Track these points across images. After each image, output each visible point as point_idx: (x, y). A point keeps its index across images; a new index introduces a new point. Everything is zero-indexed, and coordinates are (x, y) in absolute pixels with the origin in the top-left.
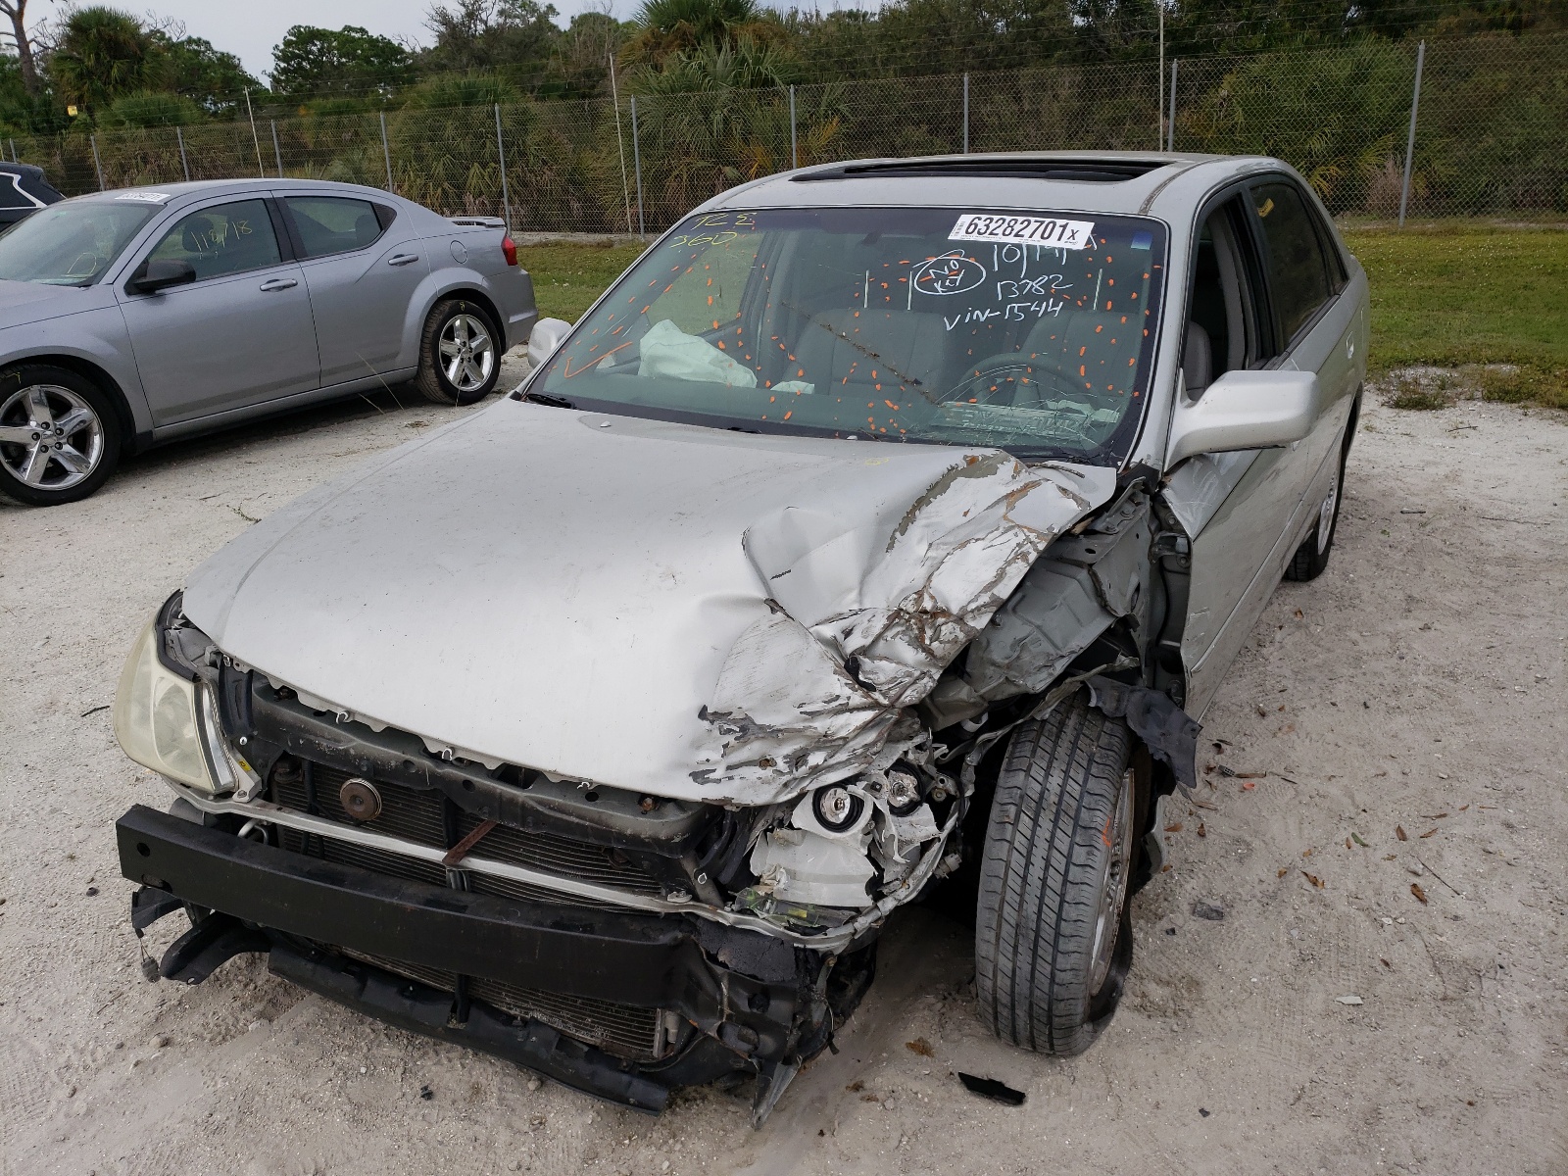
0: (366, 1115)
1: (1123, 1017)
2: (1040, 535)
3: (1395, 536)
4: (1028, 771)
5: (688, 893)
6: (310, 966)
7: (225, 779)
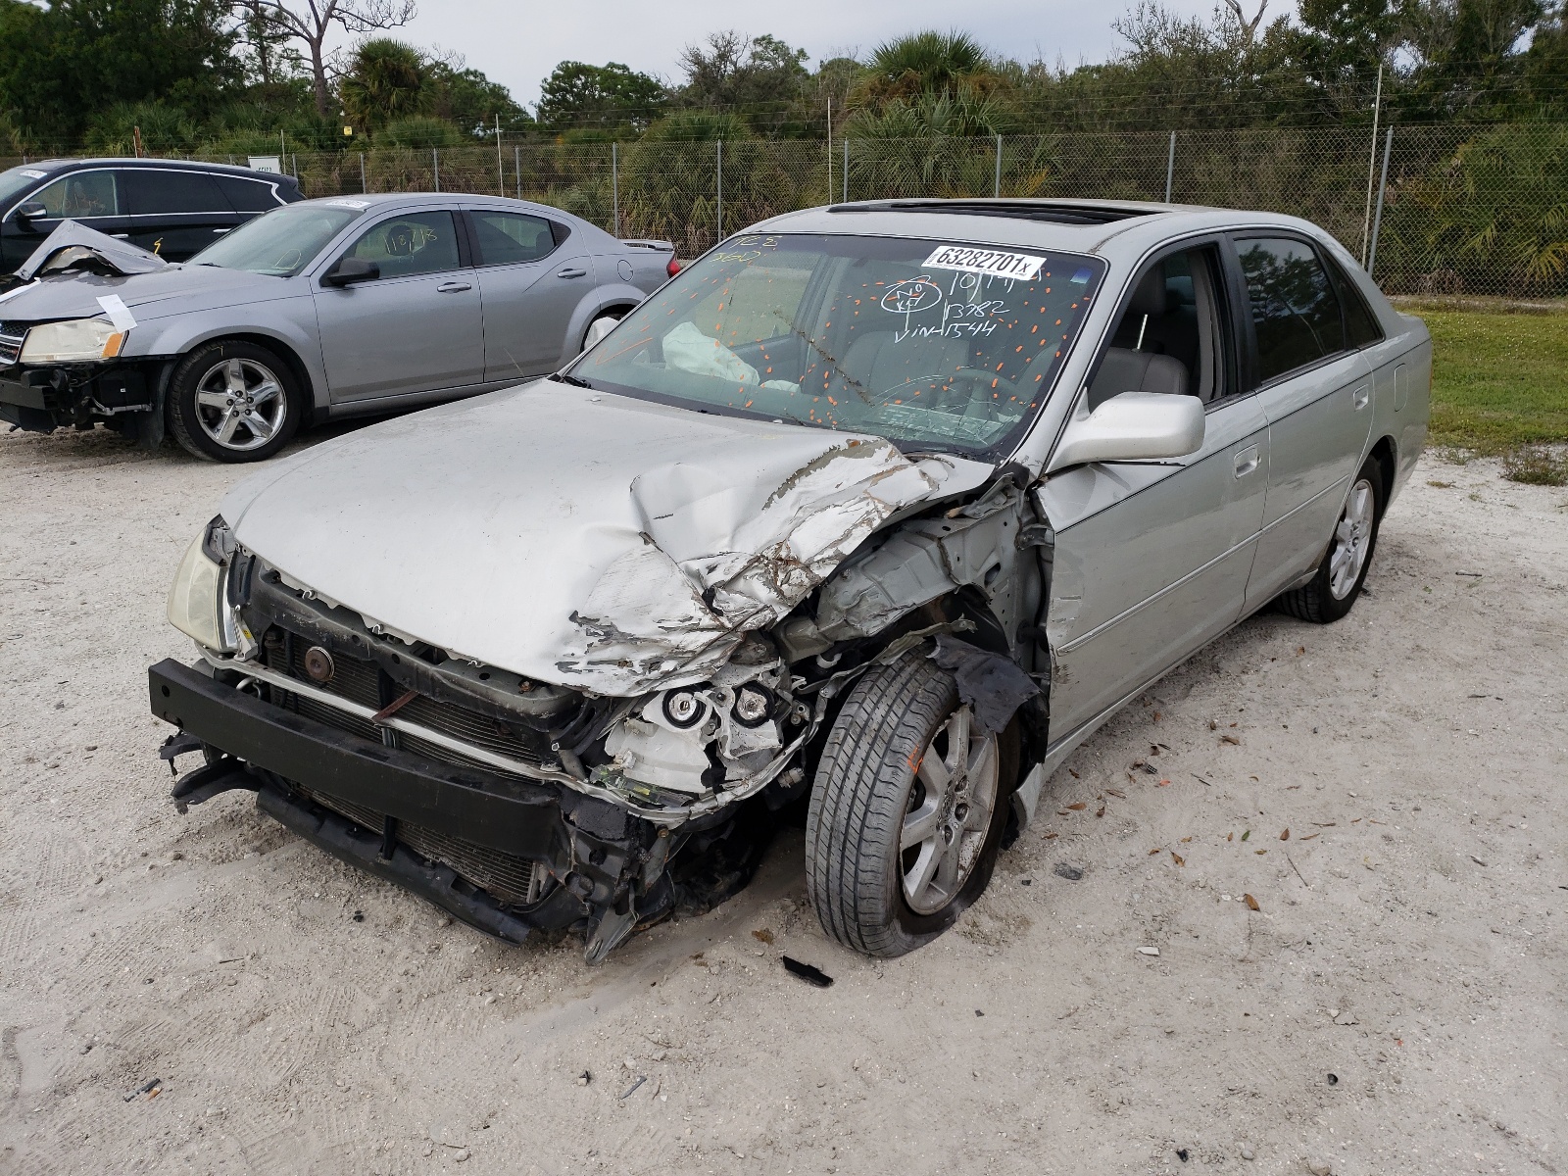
0: (308, 925)
1: (948, 939)
2: (886, 506)
3: (1436, 592)
4: (861, 704)
5: (557, 765)
6: (285, 805)
7: (231, 644)
